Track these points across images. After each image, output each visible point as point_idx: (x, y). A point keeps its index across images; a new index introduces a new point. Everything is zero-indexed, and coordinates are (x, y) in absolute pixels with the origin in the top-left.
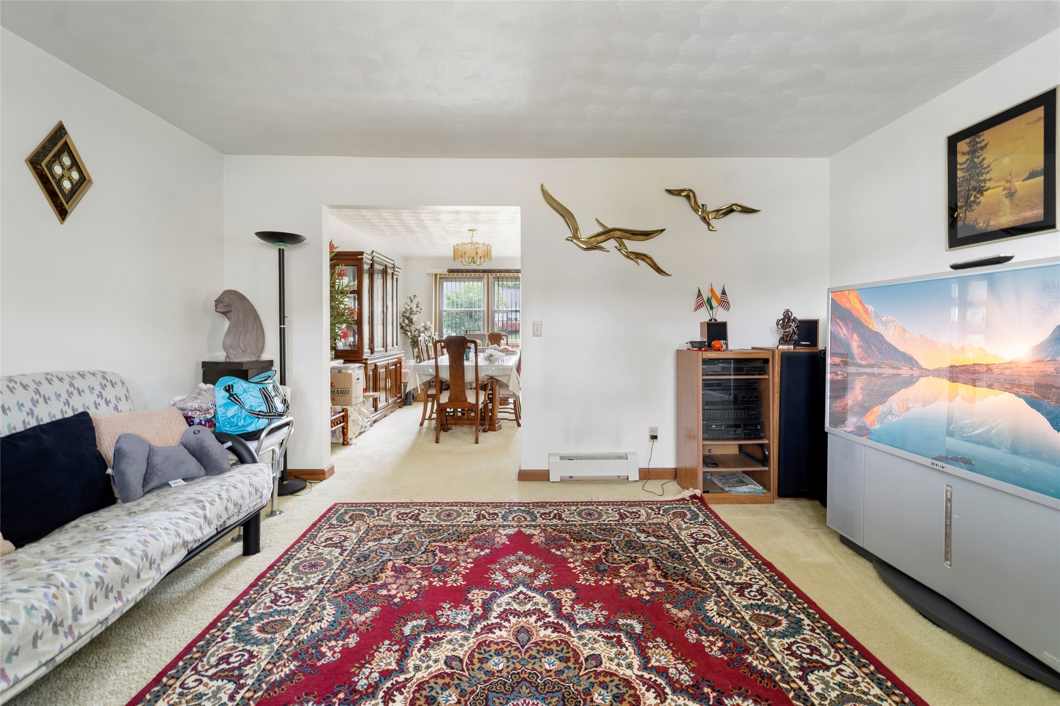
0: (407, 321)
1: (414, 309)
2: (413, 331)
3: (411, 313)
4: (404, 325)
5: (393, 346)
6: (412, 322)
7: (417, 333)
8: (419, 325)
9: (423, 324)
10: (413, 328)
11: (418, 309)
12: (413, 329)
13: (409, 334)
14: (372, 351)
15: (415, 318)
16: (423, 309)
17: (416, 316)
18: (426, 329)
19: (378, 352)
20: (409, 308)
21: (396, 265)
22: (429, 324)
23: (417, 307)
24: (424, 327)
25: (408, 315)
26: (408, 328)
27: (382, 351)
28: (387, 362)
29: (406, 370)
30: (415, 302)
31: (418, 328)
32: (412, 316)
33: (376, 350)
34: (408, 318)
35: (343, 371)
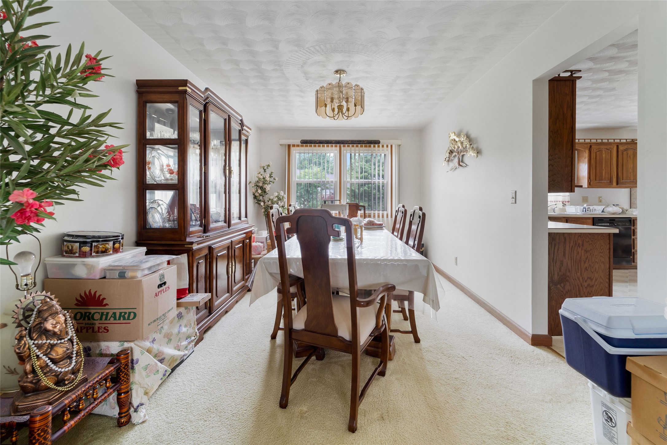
0: (260, 191)
1: (268, 179)
2: (266, 201)
3: (264, 183)
4: (257, 194)
5: (240, 218)
6: (265, 192)
7: (270, 203)
8: (273, 195)
9: (276, 194)
10: (266, 198)
11: (272, 179)
12: (266, 200)
13: (262, 204)
14: (206, 229)
15: (268, 188)
16: (277, 179)
17: (270, 186)
18: (279, 199)
19: (215, 229)
20: (262, 177)
21: (245, 122)
22: (282, 193)
23: (271, 177)
24: (277, 197)
25: (261, 184)
26: (261, 198)
27: (222, 227)
28: (230, 241)
29: (258, 244)
30: (268, 171)
31: (272, 197)
32: (265, 186)
33: (212, 226)
34: (262, 188)
35: (129, 274)
